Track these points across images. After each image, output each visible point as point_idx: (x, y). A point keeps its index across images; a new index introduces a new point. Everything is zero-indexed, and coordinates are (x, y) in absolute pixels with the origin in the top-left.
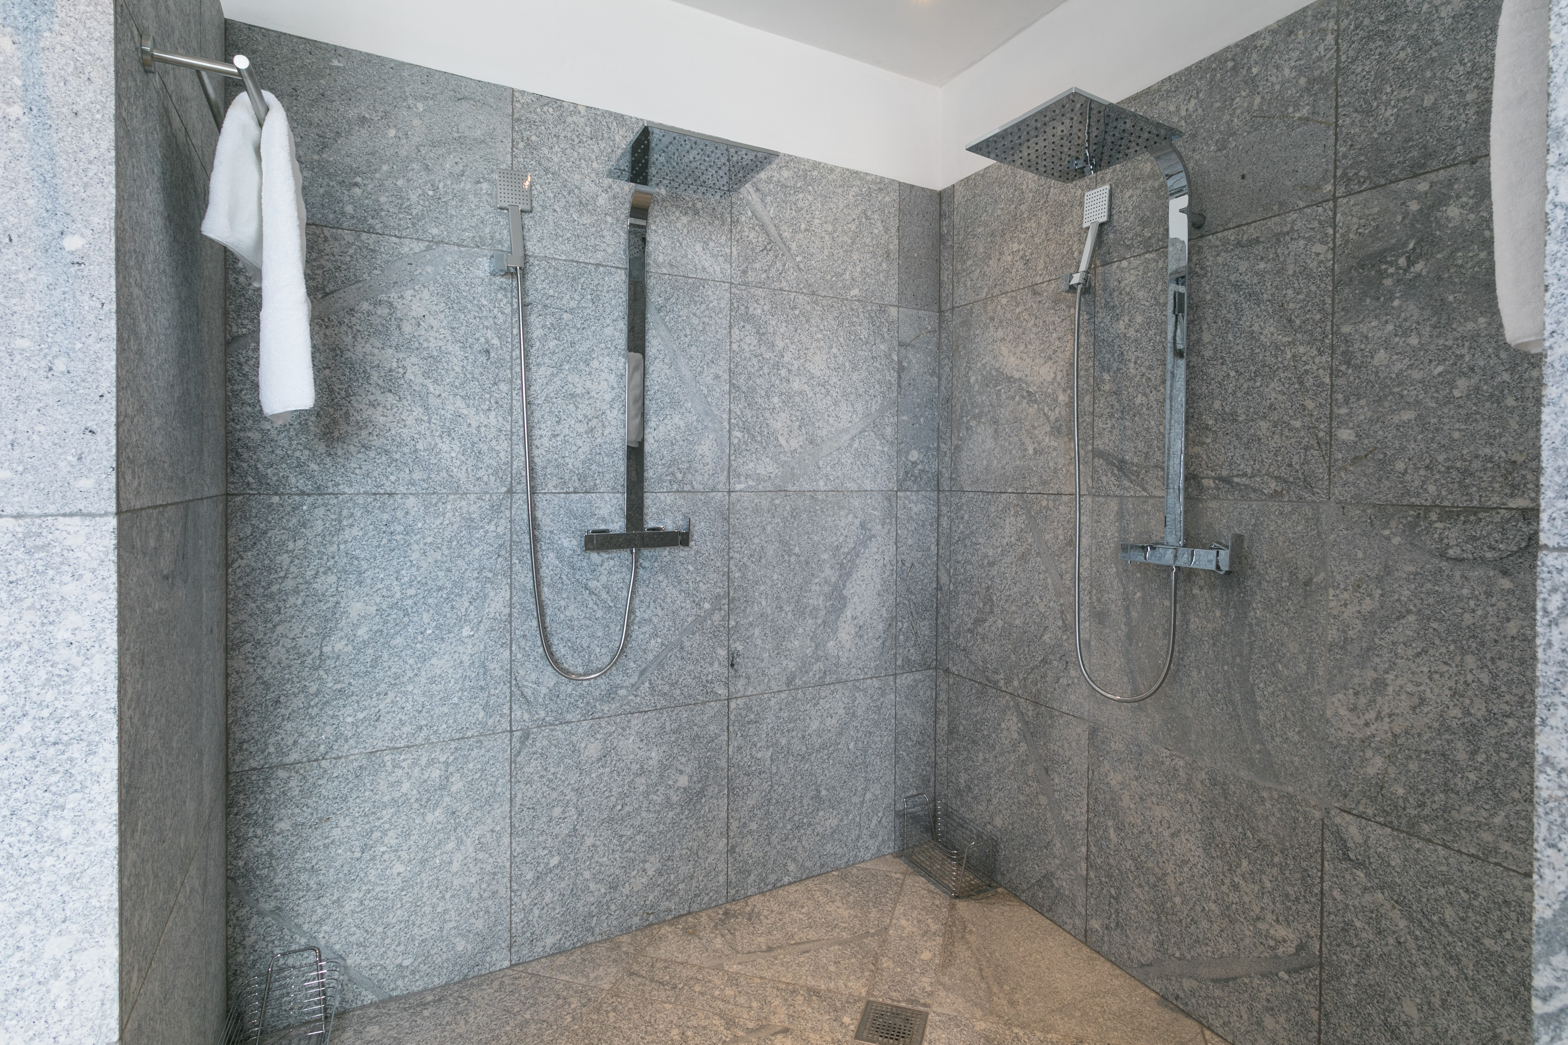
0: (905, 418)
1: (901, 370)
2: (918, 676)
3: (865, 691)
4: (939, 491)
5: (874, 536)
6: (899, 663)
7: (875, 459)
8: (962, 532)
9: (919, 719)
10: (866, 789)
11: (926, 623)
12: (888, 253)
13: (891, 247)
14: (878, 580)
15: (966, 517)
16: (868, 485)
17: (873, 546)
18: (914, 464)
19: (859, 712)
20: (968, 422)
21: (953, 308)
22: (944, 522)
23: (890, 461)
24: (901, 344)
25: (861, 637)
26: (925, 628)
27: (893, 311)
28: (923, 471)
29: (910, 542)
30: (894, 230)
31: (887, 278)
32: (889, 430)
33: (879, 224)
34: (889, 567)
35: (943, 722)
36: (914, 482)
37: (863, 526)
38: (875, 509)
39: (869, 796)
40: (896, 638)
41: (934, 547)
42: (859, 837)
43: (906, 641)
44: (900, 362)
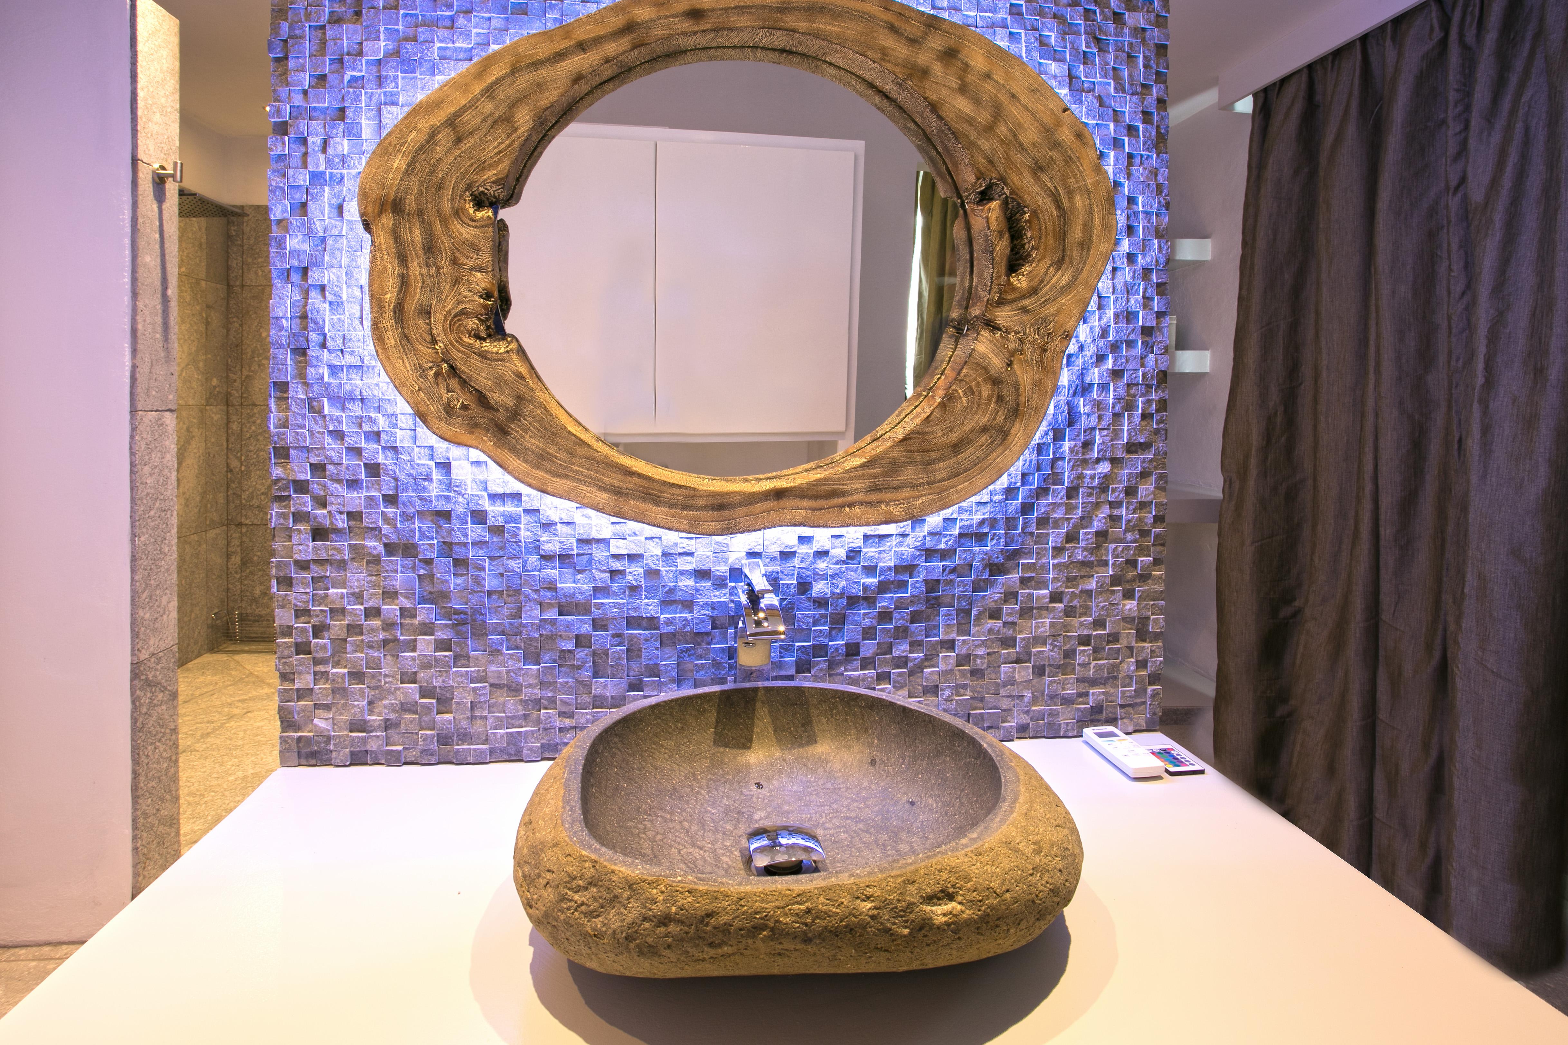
0: (209, 356)
1: (207, 323)
2: (218, 531)
3: (190, 543)
4: (228, 405)
5: (194, 437)
6: (208, 523)
7: (194, 384)
8: (254, 432)
9: (219, 561)
10: (192, 611)
11: (221, 495)
12: (201, 244)
13: (203, 240)
14: (196, 467)
15: (259, 421)
16: (191, 402)
17: (194, 443)
18: (215, 387)
19: (187, 558)
21: (243, 286)
22: (235, 426)
23: (202, 385)
24: (208, 307)
25: (188, 506)
26: (221, 498)
27: (203, 283)
28: (219, 392)
29: (213, 440)
30: (204, 229)
31: (200, 261)
32: (201, 365)
33: (196, 225)
34: (202, 458)
35: (236, 560)
36: (215, 399)
37: (188, 430)
38: (194, 418)
39: (193, 615)
40: (206, 506)
41: (225, 444)
42: (188, 645)
43: (212, 507)
44: (207, 318)
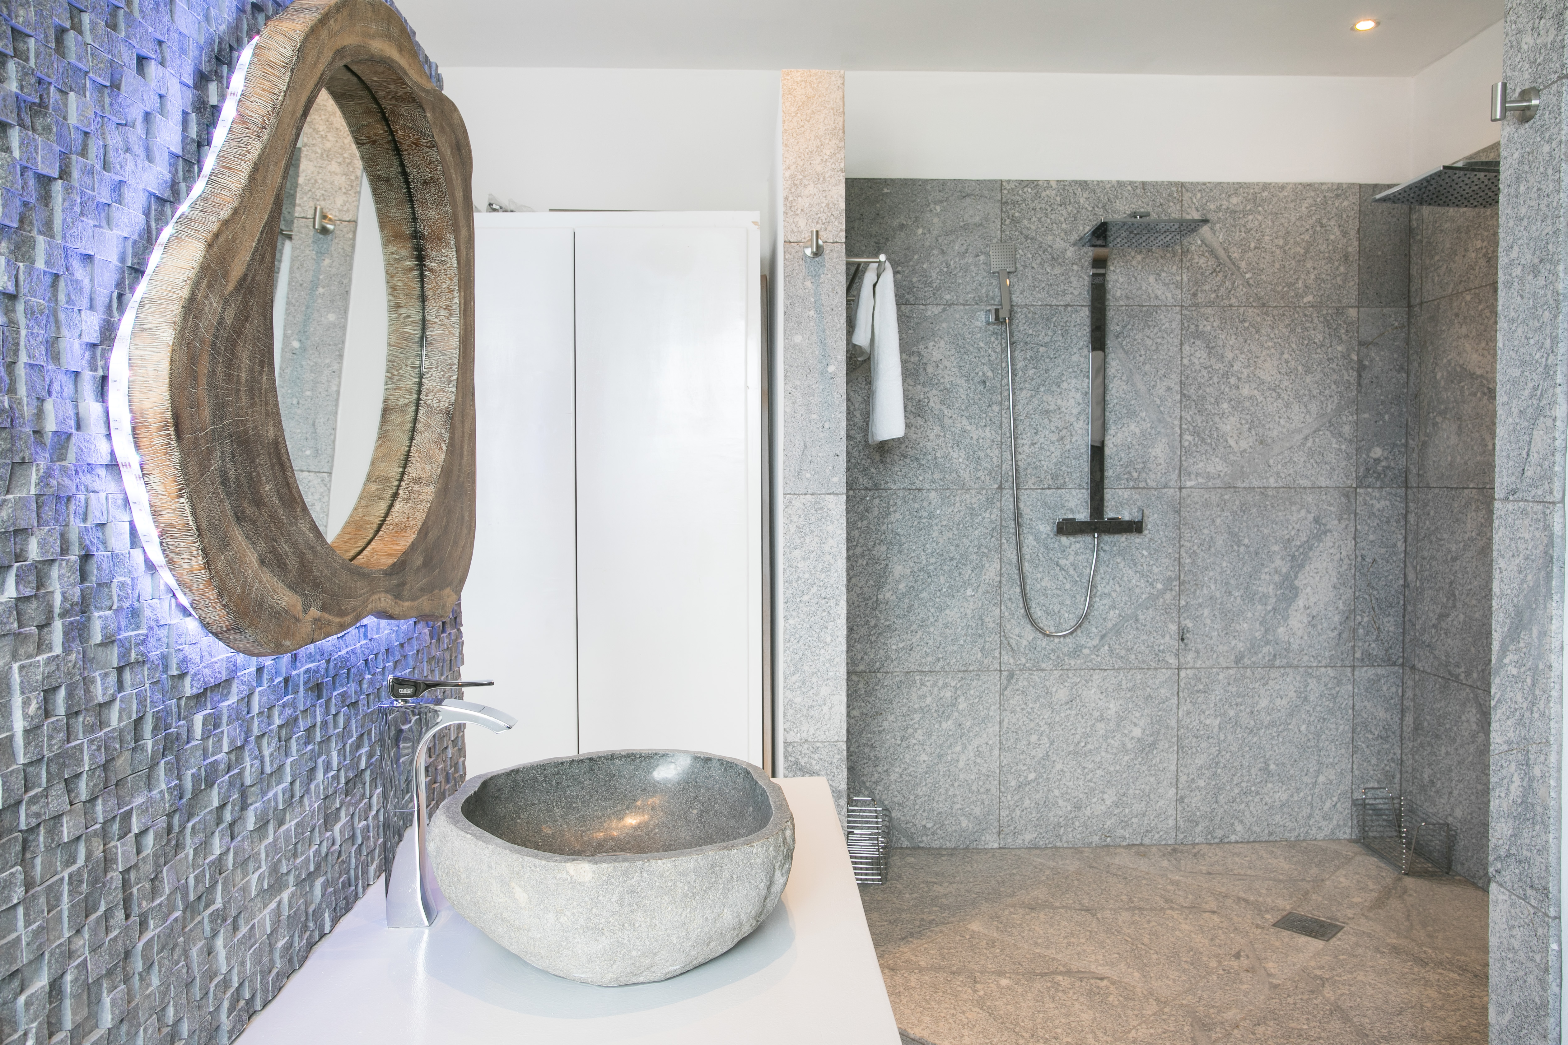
0: (1366, 416)
1: (1361, 368)
2: (1380, 671)
3: (1318, 678)
4: (1407, 487)
5: (1330, 531)
6: (1358, 655)
7: (1331, 457)
8: (1428, 529)
9: (1382, 714)
10: (1319, 772)
11: (1391, 619)
12: (1346, 257)
13: (1350, 249)
14: (1334, 574)
15: (1432, 513)
16: (1323, 482)
17: (1328, 540)
18: (1377, 461)
19: (1312, 698)
20: (1435, 417)
21: (1421, 303)
22: (1412, 518)
23: (1348, 457)
24: (1361, 344)
25: (1314, 626)
26: (1389, 625)
27: (1353, 313)
28: (1388, 467)
29: (1371, 537)
30: (1353, 233)
31: (1345, 281)
32: (1347, 429)
33: (1336, 229)
34: (1346, 561)
35: (1409, 719)
36: (1377, 479)
37: (1317, 520)
38: (1331, 505)
39: (1321, 779)
40: (1354, 631)
41: (1400, 545)
42: (1310, 816)
43: (1367, 634)
44: (1360, 361)
